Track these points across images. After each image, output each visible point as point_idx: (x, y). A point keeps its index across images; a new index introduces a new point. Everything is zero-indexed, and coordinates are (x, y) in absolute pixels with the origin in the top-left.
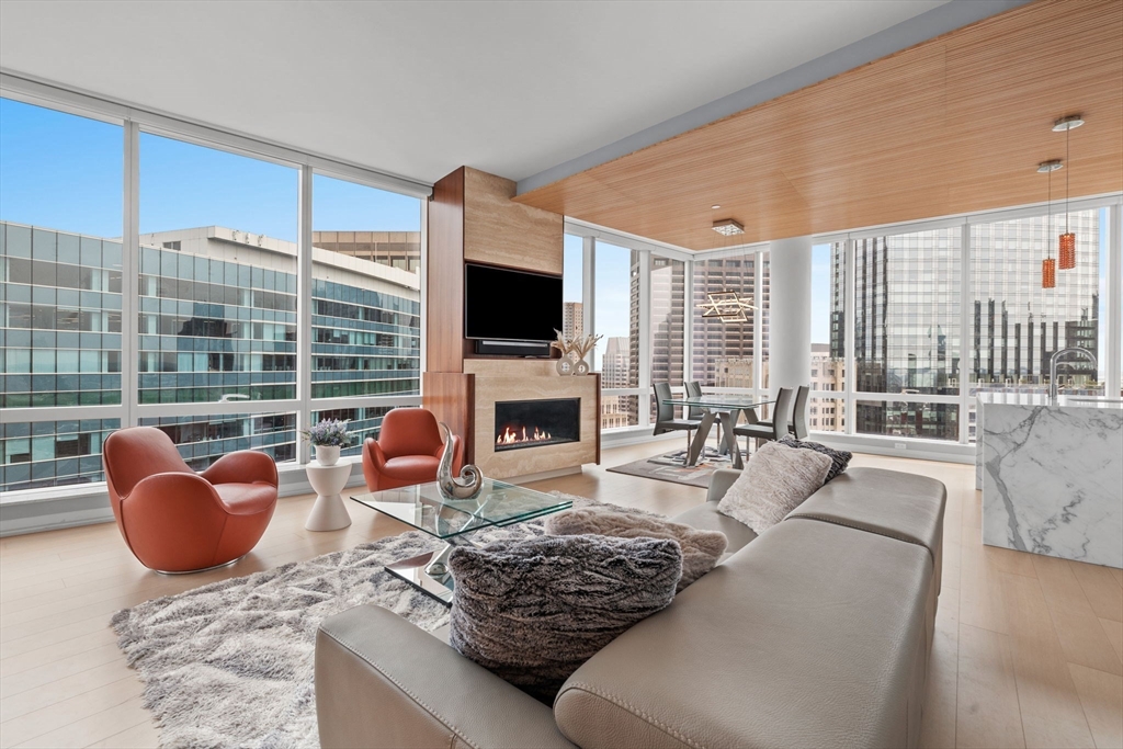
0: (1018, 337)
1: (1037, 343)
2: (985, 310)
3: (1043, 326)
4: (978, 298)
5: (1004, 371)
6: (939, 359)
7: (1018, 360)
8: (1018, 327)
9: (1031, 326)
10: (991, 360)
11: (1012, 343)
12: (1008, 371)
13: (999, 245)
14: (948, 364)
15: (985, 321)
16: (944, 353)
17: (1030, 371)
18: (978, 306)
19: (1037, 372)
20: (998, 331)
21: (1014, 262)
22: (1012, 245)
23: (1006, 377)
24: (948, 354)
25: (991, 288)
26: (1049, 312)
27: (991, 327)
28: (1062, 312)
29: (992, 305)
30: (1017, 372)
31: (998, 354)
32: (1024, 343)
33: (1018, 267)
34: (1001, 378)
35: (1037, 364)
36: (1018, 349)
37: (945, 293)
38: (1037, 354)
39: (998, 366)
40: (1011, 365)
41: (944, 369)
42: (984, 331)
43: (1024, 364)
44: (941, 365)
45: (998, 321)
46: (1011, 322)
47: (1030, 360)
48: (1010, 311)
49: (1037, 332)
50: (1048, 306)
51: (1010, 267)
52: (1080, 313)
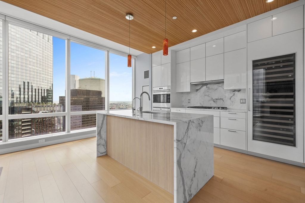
0: (35, 92)
1: (40, 94)
2: (26, 84)
3: (42, 90)
4: (24, 80)
5: (32, 101)
6: (12, 98)
7: (35, 98)
8: (35, 89)
9: (39, 90)
10: (28, 98)
11: (34, 94)
12: (33, 101)
13: (30, 66)
14: (15, 99)
15: (26, 87)
16: (14, 96)
17: (38, 101)
18: (24, 83)
19: (40, 101)
20: (30, 90)
21: (34, 72)
22: (34, 67)
23: (32, 103)
24: (15, 96)
25: (28, 78)
26: (43, 86)
27: (28, 89)
28: (46, 87)
29: (28, 83)
30: (35, 101)
31: (30, 97)
32: (37, 94)
33: (35, 73)
34: (31, 103)
35: (40, 99)
36: (35, 95)
37: (14, 77)
38: (40, 97)
39: (30, 100)
40: (34, 100)
41: (14, 101)
42: (26, 90)
43: (37, 99)
44: (13, 99)
45: (30, 87)
46: (34, 88)
47: (39, 98)
48: (33, 85)
49: (40, 91)
50: (42, 85)
51: (33, 73)
52: (49, 87)
